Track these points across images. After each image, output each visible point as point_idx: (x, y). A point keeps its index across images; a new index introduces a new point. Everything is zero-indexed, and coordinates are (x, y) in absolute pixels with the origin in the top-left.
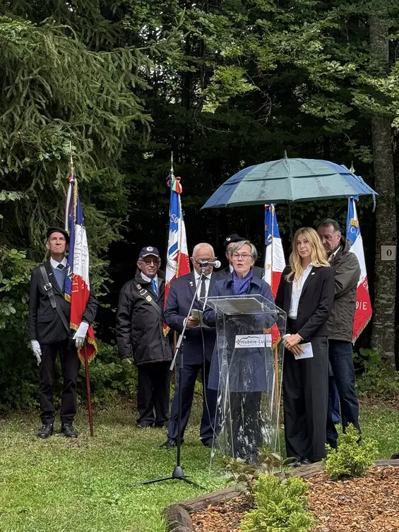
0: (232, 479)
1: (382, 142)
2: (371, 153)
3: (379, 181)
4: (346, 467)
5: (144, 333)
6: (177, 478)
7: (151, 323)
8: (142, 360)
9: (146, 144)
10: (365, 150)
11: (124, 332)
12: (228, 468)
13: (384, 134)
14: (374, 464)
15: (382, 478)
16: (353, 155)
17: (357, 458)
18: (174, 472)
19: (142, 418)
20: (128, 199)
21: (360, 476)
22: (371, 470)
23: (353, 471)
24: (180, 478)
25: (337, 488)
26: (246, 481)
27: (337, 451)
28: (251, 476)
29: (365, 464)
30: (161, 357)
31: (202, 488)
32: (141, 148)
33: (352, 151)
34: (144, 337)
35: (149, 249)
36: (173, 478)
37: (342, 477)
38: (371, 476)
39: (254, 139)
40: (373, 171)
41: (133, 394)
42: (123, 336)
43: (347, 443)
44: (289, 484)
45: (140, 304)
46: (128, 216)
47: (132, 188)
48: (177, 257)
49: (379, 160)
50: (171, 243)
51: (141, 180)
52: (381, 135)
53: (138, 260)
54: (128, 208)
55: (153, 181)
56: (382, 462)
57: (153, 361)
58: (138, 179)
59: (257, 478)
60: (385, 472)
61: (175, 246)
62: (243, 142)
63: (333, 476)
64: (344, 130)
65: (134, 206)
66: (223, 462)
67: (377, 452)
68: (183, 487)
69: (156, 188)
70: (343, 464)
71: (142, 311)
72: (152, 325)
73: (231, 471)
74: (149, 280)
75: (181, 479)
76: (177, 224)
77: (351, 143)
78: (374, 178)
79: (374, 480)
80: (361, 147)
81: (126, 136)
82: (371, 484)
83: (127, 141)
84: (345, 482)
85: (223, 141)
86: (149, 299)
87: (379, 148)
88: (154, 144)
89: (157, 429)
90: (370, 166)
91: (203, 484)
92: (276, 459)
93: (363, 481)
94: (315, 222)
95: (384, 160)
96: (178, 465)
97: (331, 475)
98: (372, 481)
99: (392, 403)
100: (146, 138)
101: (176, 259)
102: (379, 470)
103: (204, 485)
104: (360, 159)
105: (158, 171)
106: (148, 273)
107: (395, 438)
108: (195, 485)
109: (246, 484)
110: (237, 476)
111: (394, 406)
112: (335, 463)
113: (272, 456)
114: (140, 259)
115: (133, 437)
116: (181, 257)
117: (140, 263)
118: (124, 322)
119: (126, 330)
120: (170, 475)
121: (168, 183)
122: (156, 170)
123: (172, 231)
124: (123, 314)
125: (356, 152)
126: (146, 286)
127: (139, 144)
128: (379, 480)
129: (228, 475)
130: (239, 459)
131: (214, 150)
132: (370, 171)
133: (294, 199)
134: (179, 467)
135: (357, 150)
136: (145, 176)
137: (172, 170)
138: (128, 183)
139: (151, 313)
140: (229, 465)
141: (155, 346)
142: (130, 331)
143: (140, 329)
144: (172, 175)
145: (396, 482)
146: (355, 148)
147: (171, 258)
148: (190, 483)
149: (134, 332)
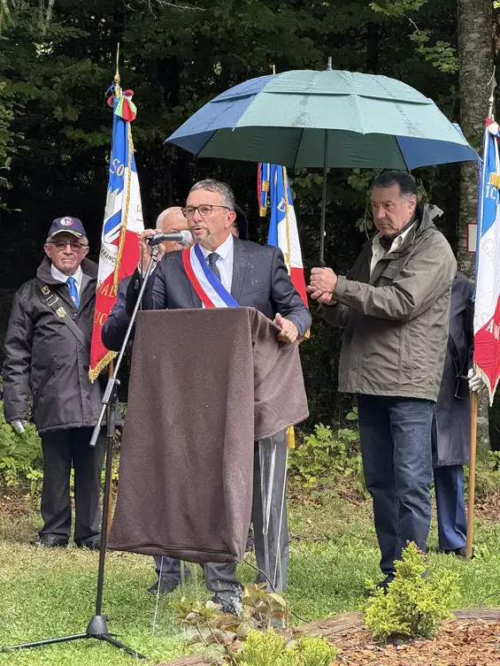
0: (197, 640)
1: (475, 36)
2: (455, 54)
3: (470, 108)
4: (402, 621)
5: (50, 374)
6: (95, 636)
7: (63, 357)
8: (46, 423)
9: (44, 27)
10: (443, 48)
11: (14, 374)
12: (189, 620)
13: (480, 20)
14: (452, 615)
15: (465, 640)
16: (423, 57)
17: (422, 606)
18: (89, 627)
19: (46, 527)
20: (8, 129)
21: (426, 637)
22: (447, 627)
23: (414, 629)
24: (101, 638)
25: (384, 658)
26: (222, 642)
27: (386, 593)
28: (231, 635)
29: (437, 616)
30: (78, 418)
31: (141, 657)
32: (35, 36)
33: (422, 50)
34: (50, 383)
35: (65, 222)
36: (87, 637)
37: (394, 638)
38: (447, 637)
39: (243, 22)
40: (457, 88)
41: (12, 487)
42: (12, 381)
43: (405, 577)
44: (300, 648)
45: (44, 321)
46: (9, 159)
47: (16, 108)
48: (119, 237)
49: (468, 68)
50: (110, 211)
51: (32, 92)
52: (473, 23)
53: (45, 242)
54: (9, 144)
55: (55, 95)
56: (467, 614)
57: (65, 427)
58: (27, 92)
59: (243, 639)
60: (471, 629)
61: (118, 217)
62: (221, 30)
63: (377, 637)
64: (406, 12)
65: (18, 142)
66: (181, 608)
67: (459, 595)
68: (106, 655)
69: (60, 109)
70: (396, 615)
71: (47, 333)
72: (65, 360)
73: (195, 624)
74: (64, 279)
75: (103, 639)
76: (122, 177)
77: (419, 36)
78: (458, 101)
79: (451, 644)
80: (438, 43)
81: (7, 10)
82: (448, 652)
83: (10, 20)
84: (399, 647)
85: (186, 26)
86: (61, 313)
87: (470, 47)
88: (59, 29)
89: (58, 549)
90: (454, 78)
91: (142, 648)
92: (276, 603)
93: (432, 645)
94: (350, 178)
95: (477, 69)
96: (98, 613)
97: (374, 634)
98: (448, 647)
99: (482, 509)
100: (45, 17)
101: (116, 242)
102: (461, 628)
103: (143, 650)
104: (435, 64)
105: (65, 77)
106: (61, 265)
107: (488, 571)
108: (129, 651)
109: (221, 648)
110: (205, 635)
111: (485, 514)
112: (383, 614)
113: (270, 598)
114: (49, 239)
115: (12, 564)
116: (126, 238)
117: (49, 249)
118: (16, 354)
119: (19, 369)
120: (83, 632)
121: (109, 102)
122: (60, 76)
123: (113, 190)
124: (16, 340)
125: (428, 53)
126: (58, 288)
127: (32, 29)
128: (462, 645)
129: (190, 634)
130: (210, 604)
131: (169, 43)
132: (452, 89)
133: (365, 132)
134: (98, 617)
135: (430, 50)
136: (39, 88)
137: (117, 77)
138: (9, 99)
139: (64, 338)
140: (191, 615)
141: (70, 399)
142: (28, 370)
143: (44, 368)
144: (117, 87)
145: (491, 649)
146: (426, 44)
147: (107, 239)
148: (118, 646)
149: (35, 372)
